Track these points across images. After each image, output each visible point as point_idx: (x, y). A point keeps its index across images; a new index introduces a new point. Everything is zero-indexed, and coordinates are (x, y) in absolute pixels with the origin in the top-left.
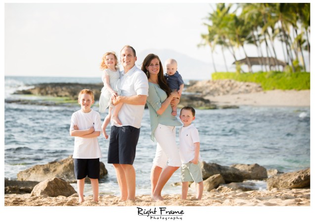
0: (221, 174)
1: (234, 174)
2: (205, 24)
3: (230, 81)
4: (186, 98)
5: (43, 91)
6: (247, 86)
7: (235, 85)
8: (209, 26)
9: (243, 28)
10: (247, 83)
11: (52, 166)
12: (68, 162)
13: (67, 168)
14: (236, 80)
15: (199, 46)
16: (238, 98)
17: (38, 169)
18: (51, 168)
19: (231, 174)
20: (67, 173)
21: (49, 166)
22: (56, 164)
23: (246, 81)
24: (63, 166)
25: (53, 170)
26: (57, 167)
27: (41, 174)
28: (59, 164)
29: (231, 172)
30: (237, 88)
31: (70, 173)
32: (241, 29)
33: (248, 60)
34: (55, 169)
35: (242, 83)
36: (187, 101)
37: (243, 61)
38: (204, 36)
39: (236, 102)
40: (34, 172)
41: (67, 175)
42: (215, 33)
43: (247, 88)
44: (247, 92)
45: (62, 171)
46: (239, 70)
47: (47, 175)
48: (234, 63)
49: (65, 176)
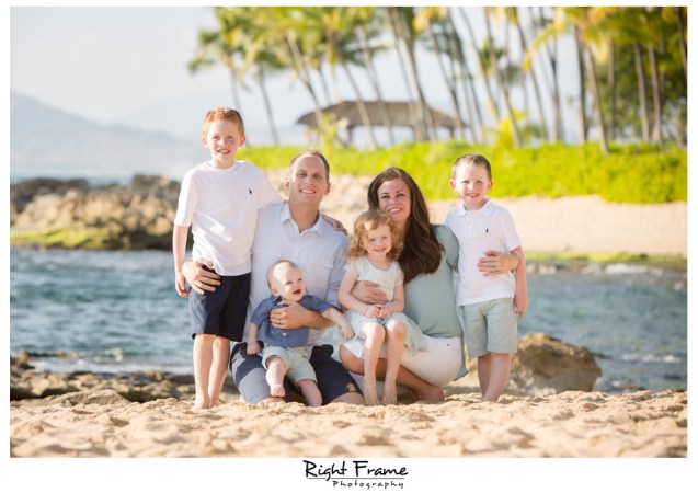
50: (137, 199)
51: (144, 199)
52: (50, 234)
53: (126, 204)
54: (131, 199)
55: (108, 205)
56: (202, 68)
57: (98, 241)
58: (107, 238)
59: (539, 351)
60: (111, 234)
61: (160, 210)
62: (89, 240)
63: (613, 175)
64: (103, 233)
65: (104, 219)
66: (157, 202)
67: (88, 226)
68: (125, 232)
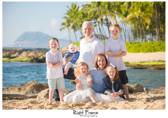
11: (23, 87)
12: (32, 84)
13: (32, 87)
15: (61, 29)
17: (14, 89)
18: (22, 88)
20: (32, 91)
21: (21, 87)
22: (25, 85)
24: (30, 86)
25: (23, 89)
26: (26, 87)
27: (17, 91)
28: (27, 85)
34: (24, 88)
40: (12, 90)
47: (20, 92)
48: (81, 38)
49: (31, 92)
50: (38, 52)
51: (39, 52)
52: (21, 59)
53: (36, 53)
54: (37, 52)
55: (33, 54)
56: (62, 29)
57: (29, 60)
58: (31, 60)
59: (38, 85)
60: (32, 59)
61: (42, 54)
62: (27, 60)
63: (129, 48)
64: (30, 59)
65: (31, 56)
66: (41, 53)
67: (28, 57)
68: (34, 58)
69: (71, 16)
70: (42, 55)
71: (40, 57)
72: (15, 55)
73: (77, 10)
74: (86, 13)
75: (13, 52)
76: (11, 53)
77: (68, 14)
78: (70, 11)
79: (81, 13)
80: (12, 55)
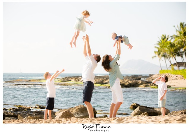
0: (147, 112)
1: (153, 112)
2: (156, 47)
3: (169, 74)
4: (145, 82)
5: (77, 79)
6: (177, 76)
7: (171, 76)
8: (158, 48)
9: (174, 48)
10: (176, 75)
12: (78, 108)
14: (171, 74)
15: (153, 58)
16: (171, 82)
19: (152, 112)
22: (73, 108)
23: (176, 74)
24: (76, 109)
29: (152, 111)
30: (172, 78)
31: (79, 113)
32: (173, 49)
33: (177, 64)
35: (174, 75)
36: (145, 83)
37: (175, 64)
38: (155, 52)
39: (170, 84)
41: (77, 114)
42: (161, 51)
43: (177, 77)
44: (176, 79)
45: (75, 112)
46: (173, 69)
48: (170, 66)
69: (161, 46)
70: (127, 82)
71: (126, 83)
72: (106, 81)
73: (166, 41)
74: (173, 44)
75: (105, 78)
76: (103, 80)
77: (158, 44)
78: (160, 42)
79: (169, 43)
80: (104, 81)
